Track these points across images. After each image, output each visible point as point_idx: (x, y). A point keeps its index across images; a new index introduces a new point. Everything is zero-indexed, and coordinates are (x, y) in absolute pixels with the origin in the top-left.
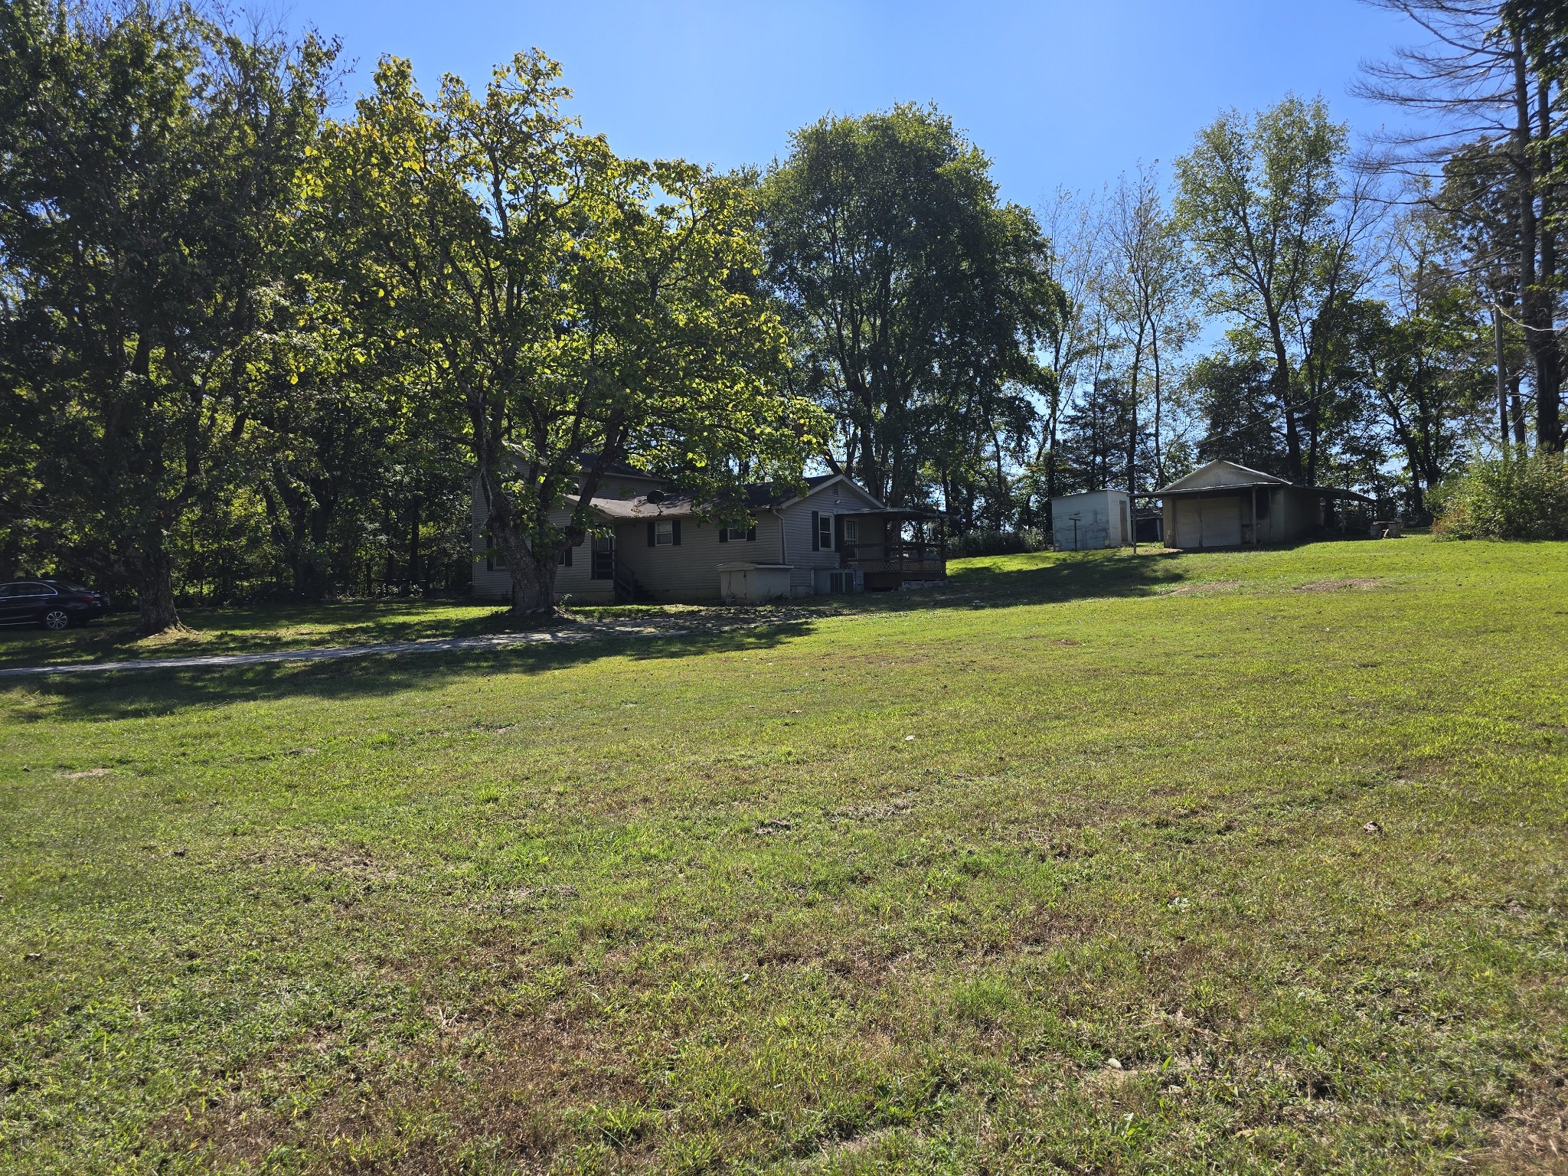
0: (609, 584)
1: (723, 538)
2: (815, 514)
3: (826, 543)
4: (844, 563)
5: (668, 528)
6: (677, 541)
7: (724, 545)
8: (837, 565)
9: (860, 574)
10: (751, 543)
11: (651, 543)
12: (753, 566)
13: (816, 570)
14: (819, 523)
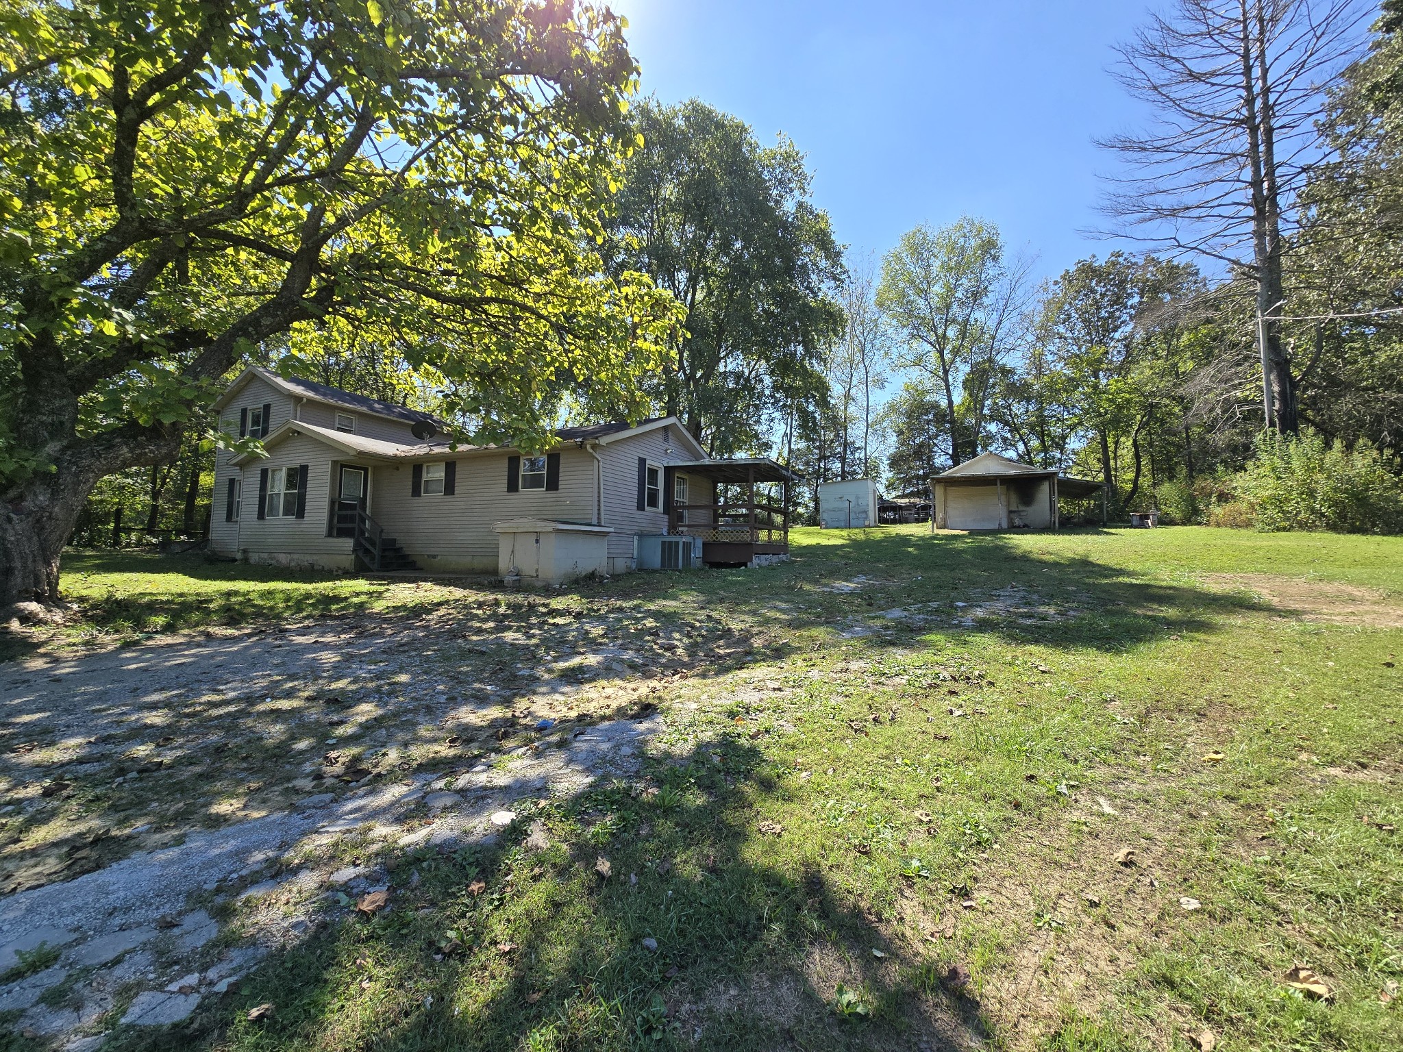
0: (348, 543)
1: (512, 487)
2: (642, 461)
3: (653, 502)
4: (672, 528)
5: (437, 474)
6: (449, 489)
7: (513, 496)
8: (665, 531)
9: (699, 543)
10: (552, 494)
11: (416, 492)
12: (551, 526)
13: (641, 535)
14: (646, 474)
